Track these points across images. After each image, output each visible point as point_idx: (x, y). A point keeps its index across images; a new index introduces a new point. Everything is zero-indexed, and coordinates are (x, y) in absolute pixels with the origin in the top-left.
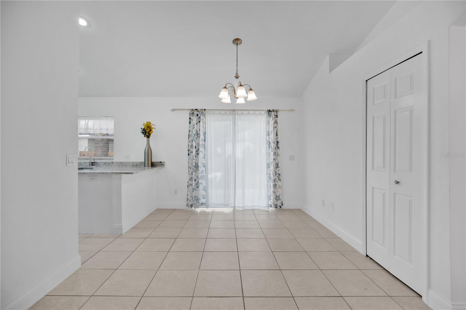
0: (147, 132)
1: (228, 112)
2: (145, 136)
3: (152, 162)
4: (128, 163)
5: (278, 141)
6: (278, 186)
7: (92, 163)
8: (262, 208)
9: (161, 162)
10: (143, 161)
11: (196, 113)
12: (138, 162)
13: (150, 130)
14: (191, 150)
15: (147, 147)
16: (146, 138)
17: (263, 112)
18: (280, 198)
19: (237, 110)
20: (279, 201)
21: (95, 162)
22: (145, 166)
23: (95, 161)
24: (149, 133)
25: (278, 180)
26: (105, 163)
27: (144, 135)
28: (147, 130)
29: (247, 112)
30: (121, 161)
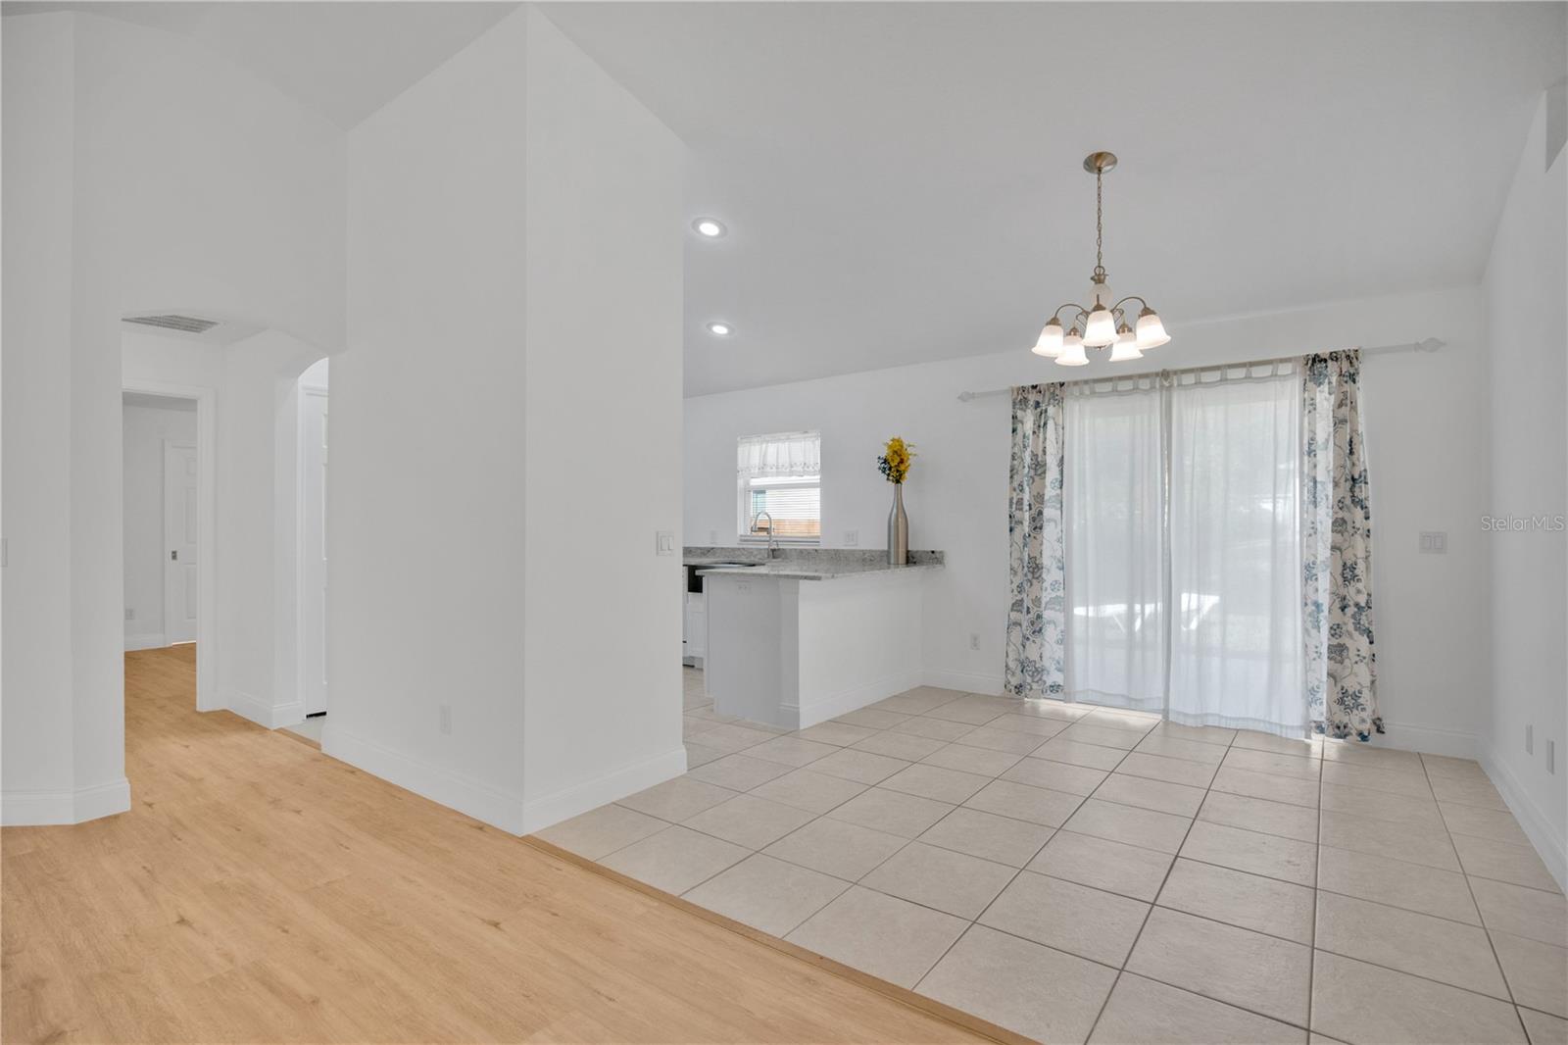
0: (895, 467)
1: (1145, 384)
2: (888, 479)
3: (908, 552)
4: (852, 552)
5: (1356, 476)
6: (1352, 653)
7: (773, 550)
8: (1281, 732)
9: (933, 552)
10: (886, 548)
11: (1032, 397)
12: (876, 551)
13: (902, 461)
14: (1018, 514)
15: (895, 510)
16: (892, 485)
17: (1285, 369)
18: (1361, 701)
19: (1175, 373)
20: (1355, 711)
21: (779, 549)
22: (889, 563)
23: (781, 547)
24: (898, 471)
25: (1356, 630)
26: (801, 551)
27: (886, 477)
28: (893, 460)
29: (1216, 376)
30: (836, 548)
